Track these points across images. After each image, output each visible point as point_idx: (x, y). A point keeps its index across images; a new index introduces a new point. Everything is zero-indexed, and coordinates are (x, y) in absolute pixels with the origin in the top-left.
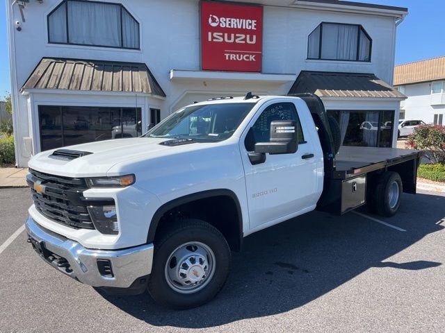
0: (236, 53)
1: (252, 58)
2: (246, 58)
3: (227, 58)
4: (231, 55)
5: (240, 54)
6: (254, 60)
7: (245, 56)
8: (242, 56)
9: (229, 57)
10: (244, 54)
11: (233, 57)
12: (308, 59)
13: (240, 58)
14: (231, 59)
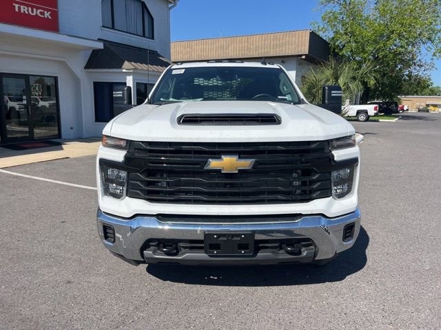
0: (28, 6)
1: (47, 15)
2: (41, 13)
3: (17, 10)
4: (22, 7)
5: (33, 7)
6: (50, 17)
7: (39, 11)
8: (35, 10)
9: (19, 8)
10: (38, 8)
11: (24, 9)
12: (103, 26)
13: (33, 12)
14: (22, 11)
